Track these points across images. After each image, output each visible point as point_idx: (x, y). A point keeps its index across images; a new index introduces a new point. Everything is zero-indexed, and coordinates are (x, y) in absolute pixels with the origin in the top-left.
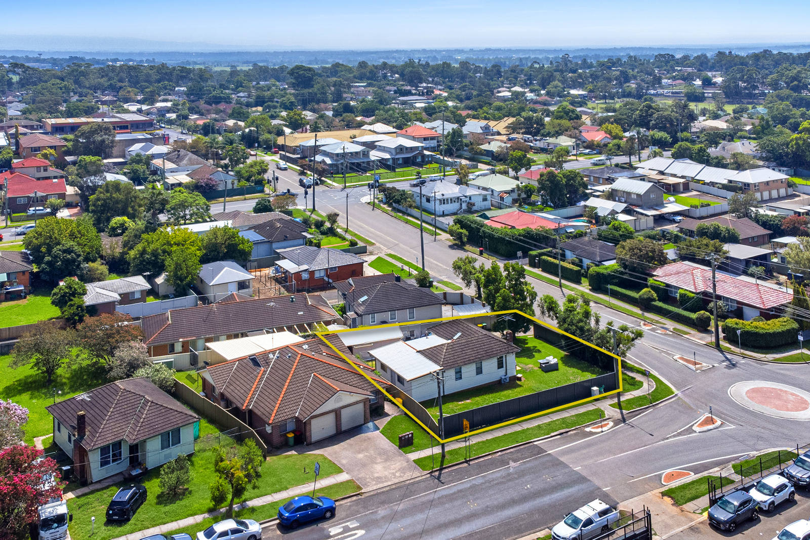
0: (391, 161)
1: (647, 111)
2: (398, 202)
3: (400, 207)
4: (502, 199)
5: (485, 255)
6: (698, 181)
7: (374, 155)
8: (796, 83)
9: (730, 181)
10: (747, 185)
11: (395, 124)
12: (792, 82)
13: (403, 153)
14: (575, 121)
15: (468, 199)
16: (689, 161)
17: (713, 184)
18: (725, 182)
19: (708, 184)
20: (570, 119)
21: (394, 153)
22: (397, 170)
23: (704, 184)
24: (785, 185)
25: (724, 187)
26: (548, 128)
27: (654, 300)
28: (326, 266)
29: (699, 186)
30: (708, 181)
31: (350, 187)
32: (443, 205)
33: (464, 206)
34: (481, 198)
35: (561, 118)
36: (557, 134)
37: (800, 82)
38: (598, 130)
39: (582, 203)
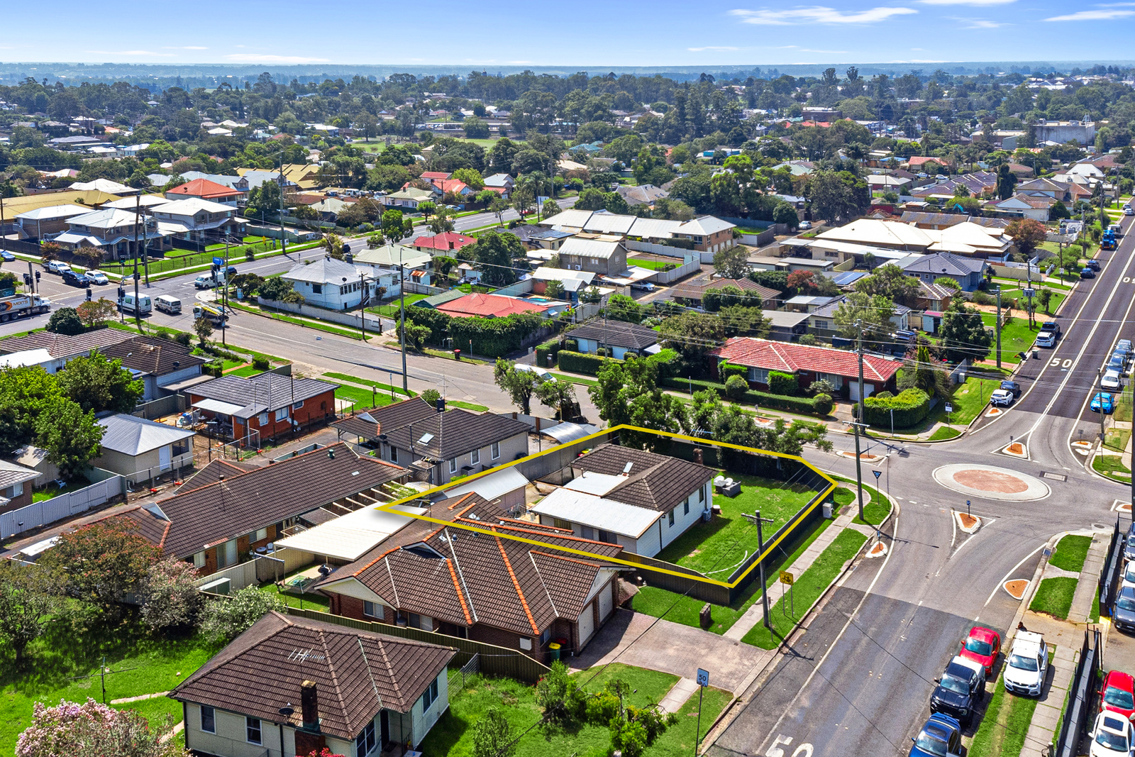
0: (188, 235)
1: (504, 150)
2: (274, 296)
3: (277, 304)
4: (416, 278)
5: (462, 358)
6: (634, 238)
7: (165, 229)
8: (600, 112)
9: (676, 235)
10: (699, 239)
11: (127, 179)
12: (595, 112)
13: (206, 222)
14: (411, 165)
15: (375, 283)
16: (607, 212)
17: (653, 240)
18: (669, 236)
19: (646, 240)
20: (404, 164)
21: (192, 222)
22: (207, 249)
23: (643, 240)
24: (731, 235)
25: (670, 243)
26: (373, 179)
27: (746, 389)
28: (289, 401)
29: (637, 244)
30: (646, 236)
31: (155, 279)
32: (344, 295)
33: (372, 294)
34: (391, 280)
35: (391, 162)
36: (395, 186)
37: (604, 111)
38: (450, 178)
39: (528, 277)
